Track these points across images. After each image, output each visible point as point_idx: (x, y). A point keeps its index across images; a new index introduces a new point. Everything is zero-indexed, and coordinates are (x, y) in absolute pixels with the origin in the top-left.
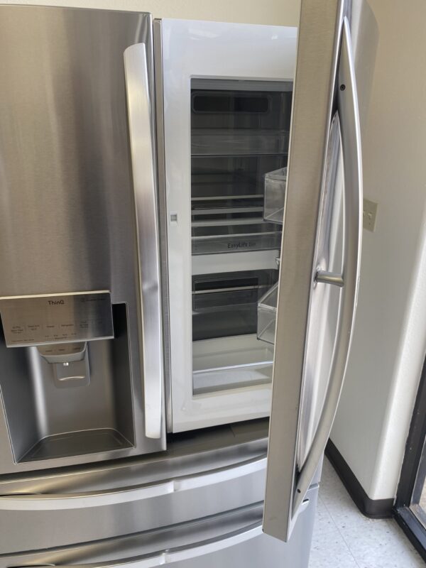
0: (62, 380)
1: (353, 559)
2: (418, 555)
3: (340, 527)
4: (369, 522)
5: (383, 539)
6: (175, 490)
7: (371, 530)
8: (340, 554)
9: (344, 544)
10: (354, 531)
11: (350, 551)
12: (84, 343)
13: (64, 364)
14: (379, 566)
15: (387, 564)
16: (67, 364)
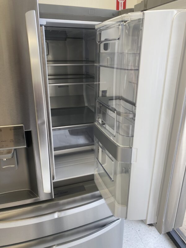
0: (4, 167)
1: (143, 245)
2: (172, 241)
3: (138, 231)
4: (150, 228)
5: (156, 235)
6: (58, 217)
7: (151, 231)
8: (137, 243)
9: (139, 238)
10: (143, 232)
11: (142, 241)
12: (12, 149)
13: (4, 160)
14: (155, 247)
15: (158, 246)
16: (5, 160)
